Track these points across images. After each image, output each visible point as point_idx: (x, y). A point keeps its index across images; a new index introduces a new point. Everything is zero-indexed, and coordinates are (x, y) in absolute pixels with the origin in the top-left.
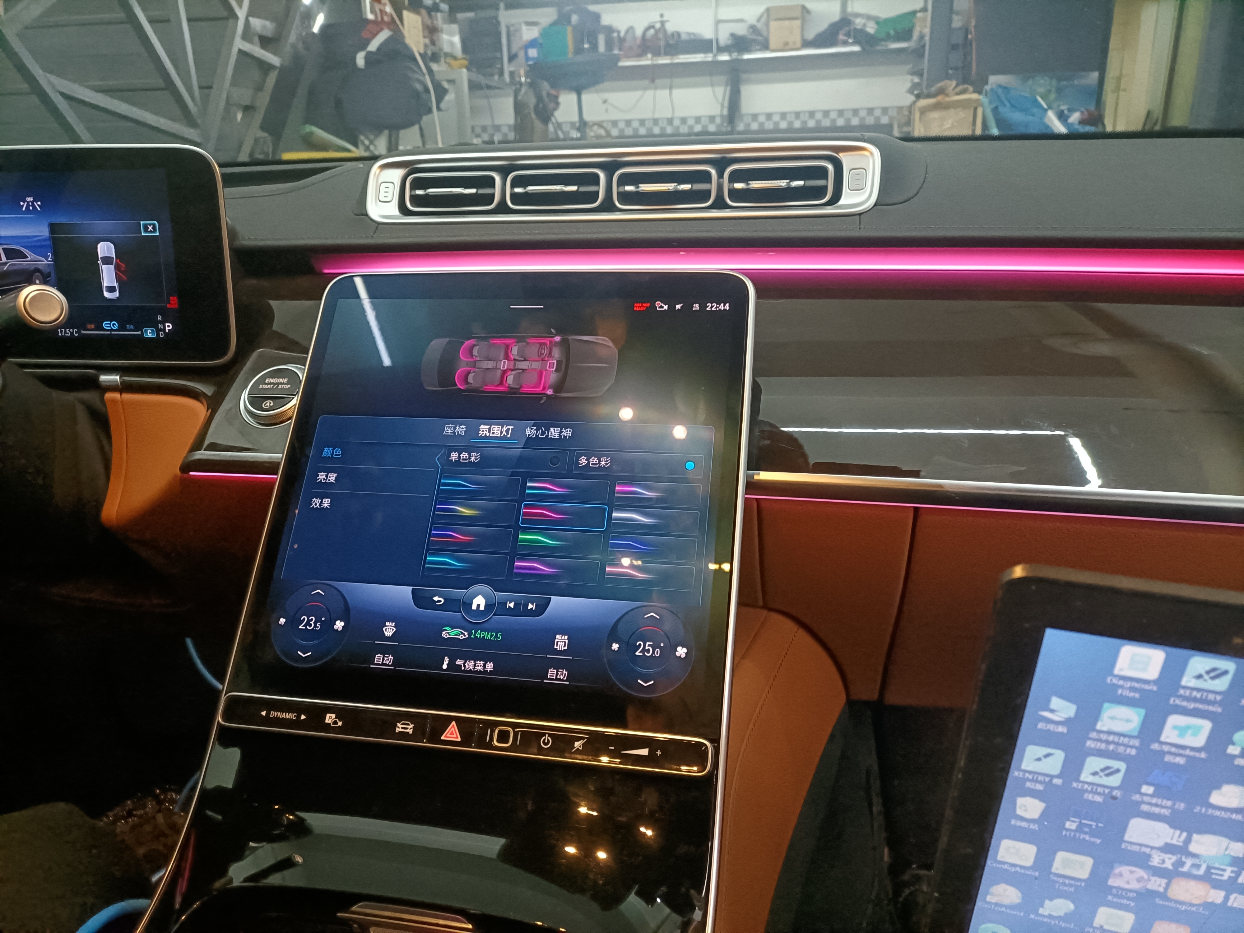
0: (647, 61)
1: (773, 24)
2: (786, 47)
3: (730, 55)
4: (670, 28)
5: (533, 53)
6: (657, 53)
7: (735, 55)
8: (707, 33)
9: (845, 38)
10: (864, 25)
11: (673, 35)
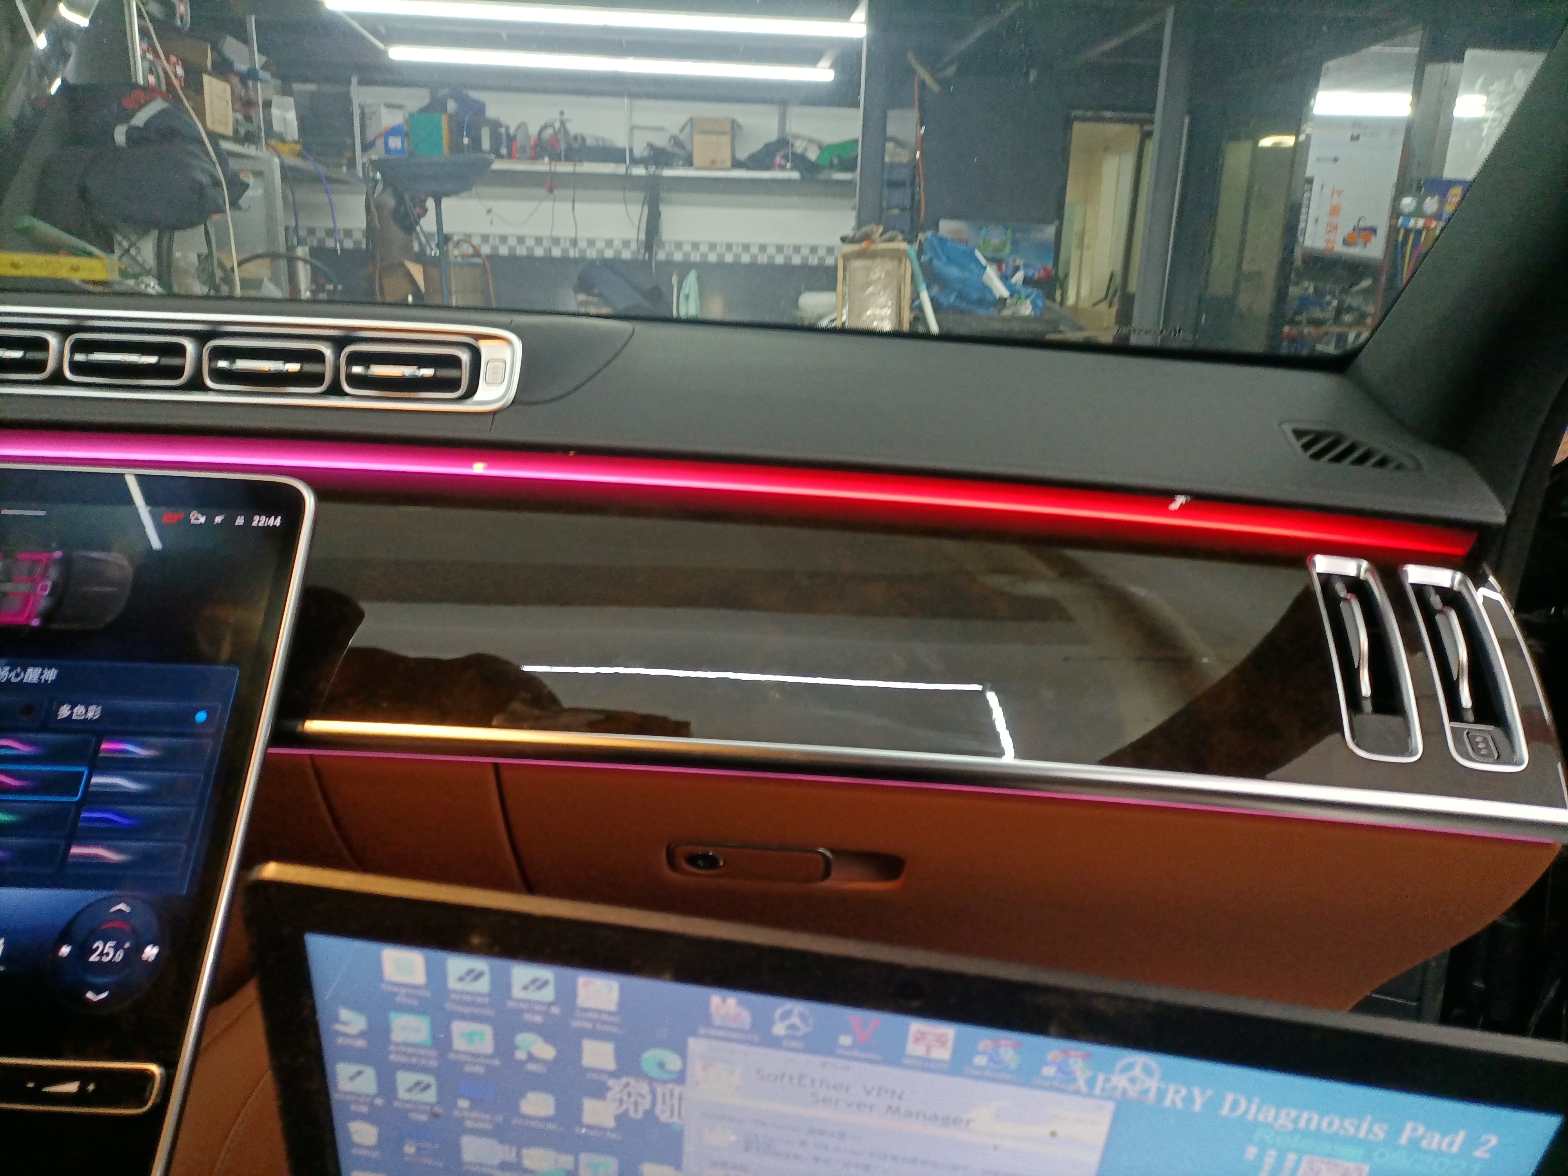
0: (543, 166)
1: (698, 139)
2: (712, 165)
3: (647, 168)
4: (573, 129)
5: (395, 143)
6: (556, 157)
7: (652, 169)
8: (621, 141)
9: (783, 162)
10: (806, 149)
11: (575, 138)
